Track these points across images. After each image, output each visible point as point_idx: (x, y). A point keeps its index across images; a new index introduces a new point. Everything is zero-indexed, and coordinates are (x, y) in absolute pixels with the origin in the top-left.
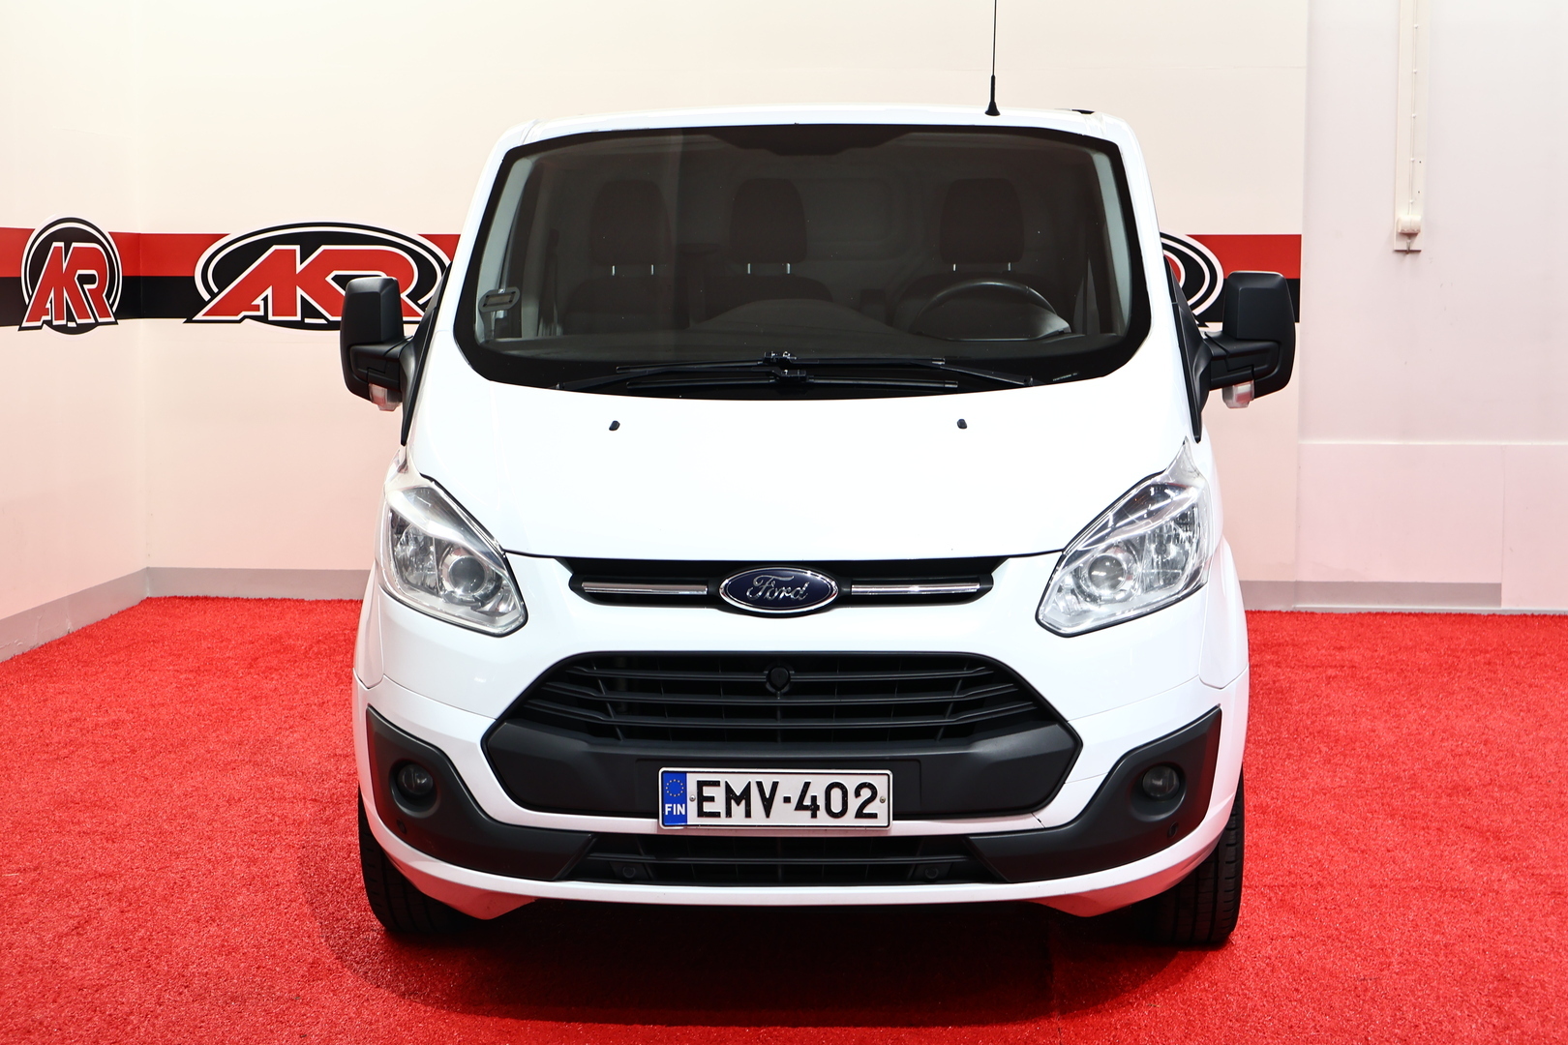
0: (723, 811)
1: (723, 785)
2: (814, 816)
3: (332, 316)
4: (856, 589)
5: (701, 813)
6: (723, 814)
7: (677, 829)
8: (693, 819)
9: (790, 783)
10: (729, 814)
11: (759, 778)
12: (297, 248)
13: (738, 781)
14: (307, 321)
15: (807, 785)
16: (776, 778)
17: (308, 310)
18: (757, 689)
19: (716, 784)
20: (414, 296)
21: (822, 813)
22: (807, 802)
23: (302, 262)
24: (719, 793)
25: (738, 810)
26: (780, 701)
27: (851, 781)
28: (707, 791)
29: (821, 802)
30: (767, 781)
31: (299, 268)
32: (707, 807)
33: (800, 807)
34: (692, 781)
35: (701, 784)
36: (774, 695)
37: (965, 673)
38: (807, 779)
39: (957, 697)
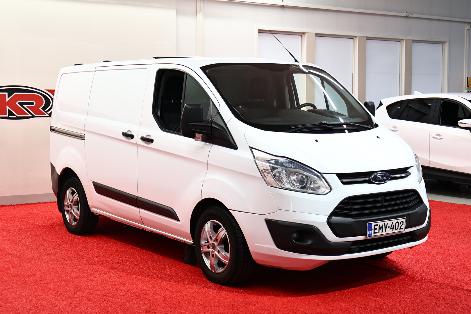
0: (378, 231)
1: (378, 225)
2: (393, 230)
3: (18, 115)
4: (393, 176)
5: (374, 233)
6: (378, 232)
7: (370, 237)
8: (373, 235)
9: (389, 223)
10: (379, 232)
11: (384, 223)
12: (7, 93)
13: (381, 224)
14: (10, 117)
15: (393, 223)
16: (387, 222)
17: (10, 113)
18: (378, 202)
19: (377, 225)
20: (44, 109)
21: (394, 229)
22: (392, 227)
23: (8, 98)
24: (377, 227)
25: (381, 231)
26: (383, 204)
27: (400, 221)
28: (376, 227)
29: (394, 227)
30: (386, 223)
31: (7, 100)
32: (376, 231)
33: (391, 228)
34: (373, 225)
35: (375, 225)
36: (382, 203)
37: (410, 194)
38: (392, 221)
39: (410, 199)
